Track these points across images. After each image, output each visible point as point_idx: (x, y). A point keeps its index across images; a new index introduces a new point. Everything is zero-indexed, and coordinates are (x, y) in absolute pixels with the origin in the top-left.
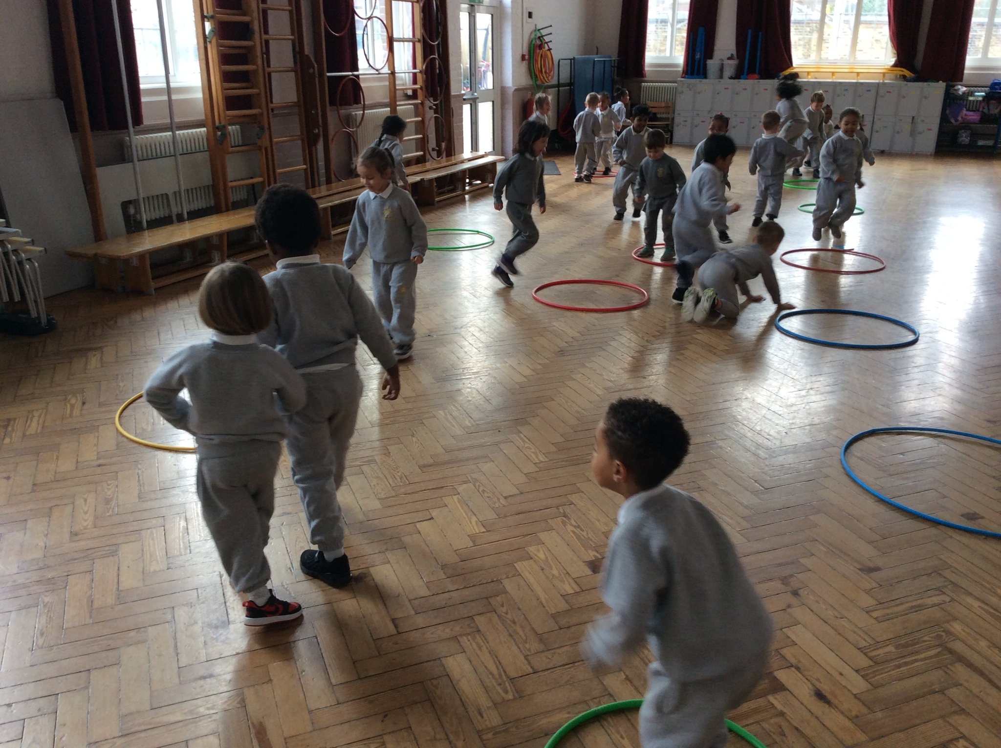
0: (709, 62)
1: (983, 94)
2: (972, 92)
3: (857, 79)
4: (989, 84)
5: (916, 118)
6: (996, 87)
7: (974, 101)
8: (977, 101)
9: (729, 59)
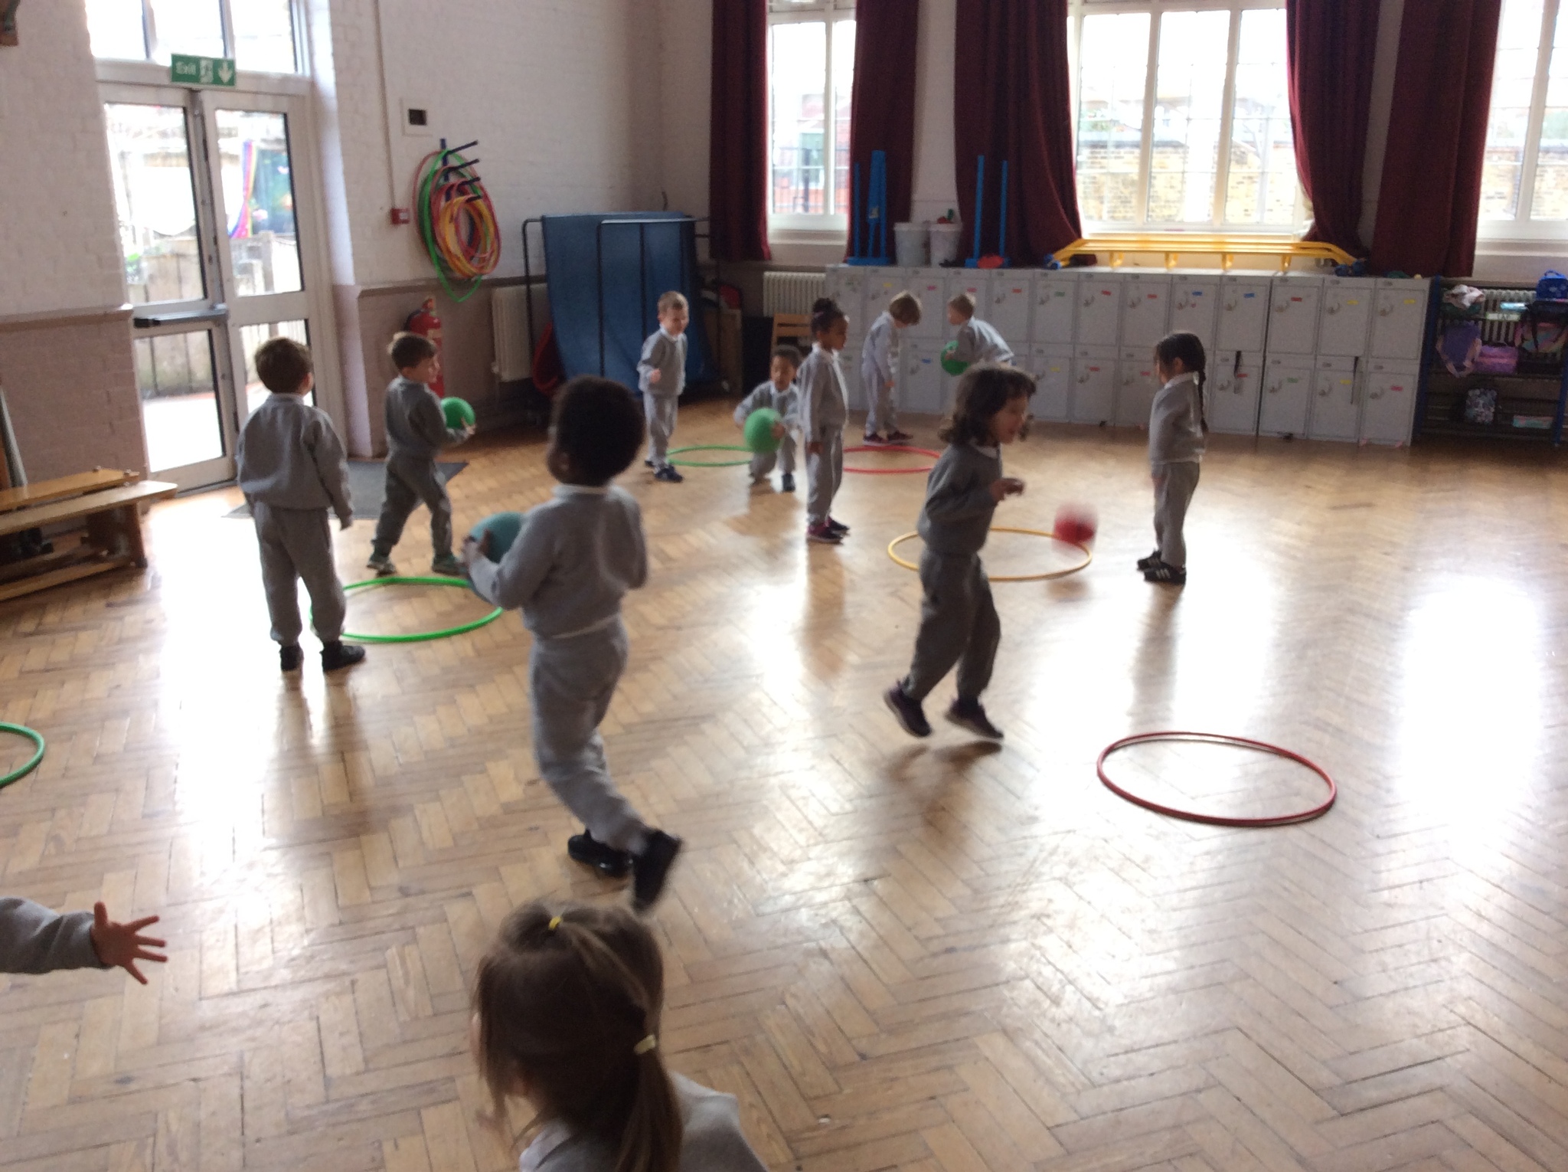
0: (901, 228)
1: (1521, 305)
2: (1495, 302)
3: (1225, 268)
4: (1535, 281)
5: (1363, 360)
6: (1553, 289)
7: (1500, 323)
8: (1508, 323)
9: (942, 220)
